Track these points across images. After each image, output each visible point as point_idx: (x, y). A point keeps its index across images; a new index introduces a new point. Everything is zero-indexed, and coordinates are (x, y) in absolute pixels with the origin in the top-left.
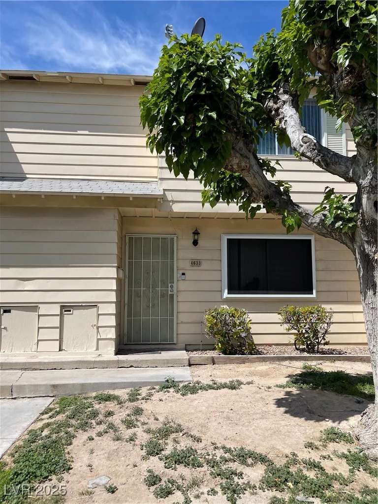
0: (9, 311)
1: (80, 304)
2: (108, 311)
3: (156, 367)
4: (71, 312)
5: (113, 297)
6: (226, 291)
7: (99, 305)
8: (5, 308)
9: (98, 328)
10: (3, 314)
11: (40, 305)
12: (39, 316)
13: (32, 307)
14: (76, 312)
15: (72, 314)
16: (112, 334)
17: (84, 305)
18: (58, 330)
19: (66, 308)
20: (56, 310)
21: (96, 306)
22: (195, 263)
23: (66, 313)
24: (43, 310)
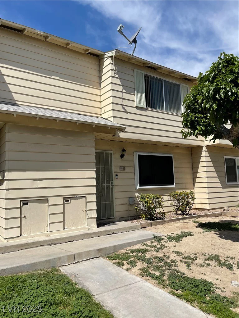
0: (27, 204)
1: (76, 196)
2: (92, 199)
3: (126, 232)
4: (69, 202)
5: (94, 190)
6: (139, 185)
7: (87, 196)
8: (24, 202)
10: (22, 207)
11: (49, 198)
12: (49, 206)
13: (44, 200)
14: (72, 202)
15: (70, 203)
16: (94, 214)
17: (78, 196)
18: (62, 215)
19: (67, 199)
20: (60, 201)
21: (85, 196)
22: (122, 168)
23: (66, 202)
24: (51, 201)
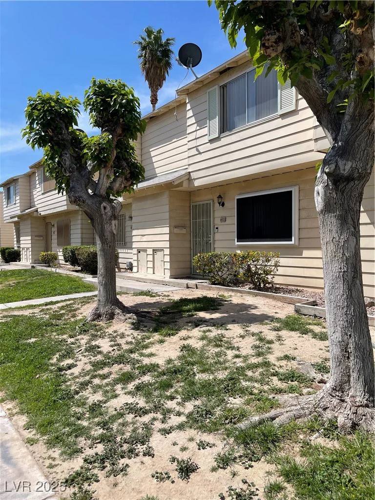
9: (164, 262)
